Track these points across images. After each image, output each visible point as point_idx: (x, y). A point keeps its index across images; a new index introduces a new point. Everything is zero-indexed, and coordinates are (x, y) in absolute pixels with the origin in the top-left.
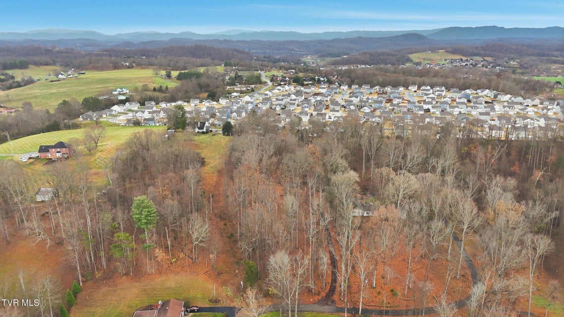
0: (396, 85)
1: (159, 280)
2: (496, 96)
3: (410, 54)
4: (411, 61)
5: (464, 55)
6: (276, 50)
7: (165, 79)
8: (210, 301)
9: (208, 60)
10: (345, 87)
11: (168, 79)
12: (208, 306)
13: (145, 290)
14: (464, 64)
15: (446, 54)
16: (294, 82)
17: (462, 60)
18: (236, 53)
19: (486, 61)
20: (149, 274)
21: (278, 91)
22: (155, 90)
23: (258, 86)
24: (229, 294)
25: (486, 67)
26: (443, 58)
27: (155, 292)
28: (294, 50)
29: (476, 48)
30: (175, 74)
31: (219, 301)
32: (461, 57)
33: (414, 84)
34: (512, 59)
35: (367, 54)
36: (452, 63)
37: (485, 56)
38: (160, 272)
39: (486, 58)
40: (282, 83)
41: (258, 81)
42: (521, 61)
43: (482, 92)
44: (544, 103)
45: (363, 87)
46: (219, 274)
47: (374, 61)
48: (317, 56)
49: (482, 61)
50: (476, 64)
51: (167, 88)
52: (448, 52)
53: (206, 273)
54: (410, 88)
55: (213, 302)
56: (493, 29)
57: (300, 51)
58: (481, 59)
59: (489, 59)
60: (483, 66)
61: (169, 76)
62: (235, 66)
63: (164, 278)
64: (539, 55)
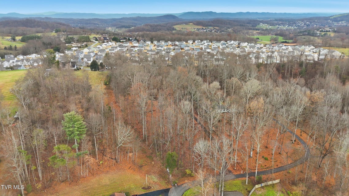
0: (179, 40)
1: (94, 180)
2: (239, 44)
3: (173, 25)
4: (176, 30)
5: (203, 26)
6: (85, 24)
7: (11, 41)
8: (144, 188)
9: (40, 29)
10: (149, 43)
11: (13, 41)
12: (144, 193)
13: (86, 191)
14: (205, 31)
15: (194, 25)
16: (113, 40)
17: (203, 28)
18: (59, 25)
19: (216, 29)
20: (84, 177)
21: (105, 46)
22: (5, 48)
23: (90, 43)
24: (155, 180)
25: (217, 32)
26: (193, 28)
27: (95, 191)
28: (98, 24)
29: (209, 22)
30: (18, 38)
31: (151, 187)
32: (202, 27)
33: (190, 39)
34: (229, 28)
35: (149, 26)
36: (198, 30)
37: (214, 27)
38: (93, 173)
39: (215, 28)
40: (105, 41)
41: (88, 40)
42: (234, 29)
43: (230, 42)
44: (266, 46)
45: (161, 42)
46: (141, 166)
47: (154, 30)
48: (115, 27)
49: (214, 29)
50: (211, 31)
51: (16, 47)
52: (194, 24)
53: (130, 168)
54: (188, 42)
55: (146, 189)
56: (211, 13)
57: (102, 25)
58: (212, 28)
59: (217, 28)
60: (215, 31)
61: (14, 40)
62: (64, 32)
63: (97, 178)
64: (240, 25)
